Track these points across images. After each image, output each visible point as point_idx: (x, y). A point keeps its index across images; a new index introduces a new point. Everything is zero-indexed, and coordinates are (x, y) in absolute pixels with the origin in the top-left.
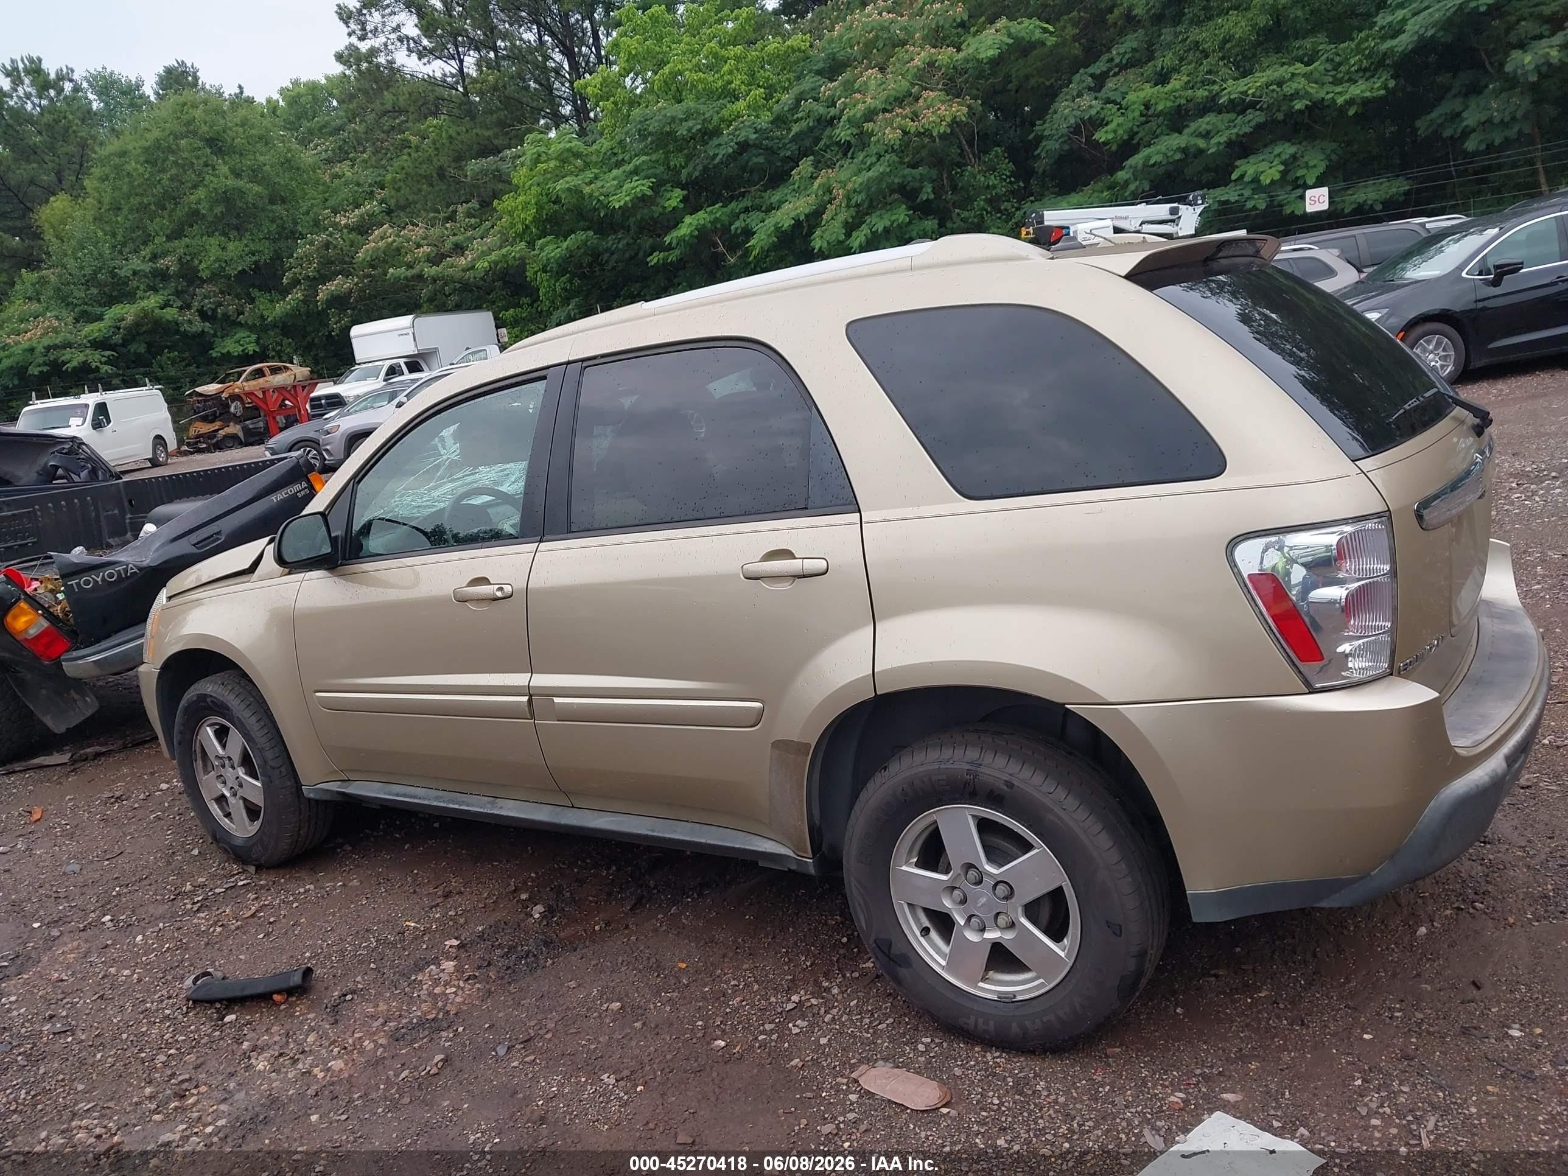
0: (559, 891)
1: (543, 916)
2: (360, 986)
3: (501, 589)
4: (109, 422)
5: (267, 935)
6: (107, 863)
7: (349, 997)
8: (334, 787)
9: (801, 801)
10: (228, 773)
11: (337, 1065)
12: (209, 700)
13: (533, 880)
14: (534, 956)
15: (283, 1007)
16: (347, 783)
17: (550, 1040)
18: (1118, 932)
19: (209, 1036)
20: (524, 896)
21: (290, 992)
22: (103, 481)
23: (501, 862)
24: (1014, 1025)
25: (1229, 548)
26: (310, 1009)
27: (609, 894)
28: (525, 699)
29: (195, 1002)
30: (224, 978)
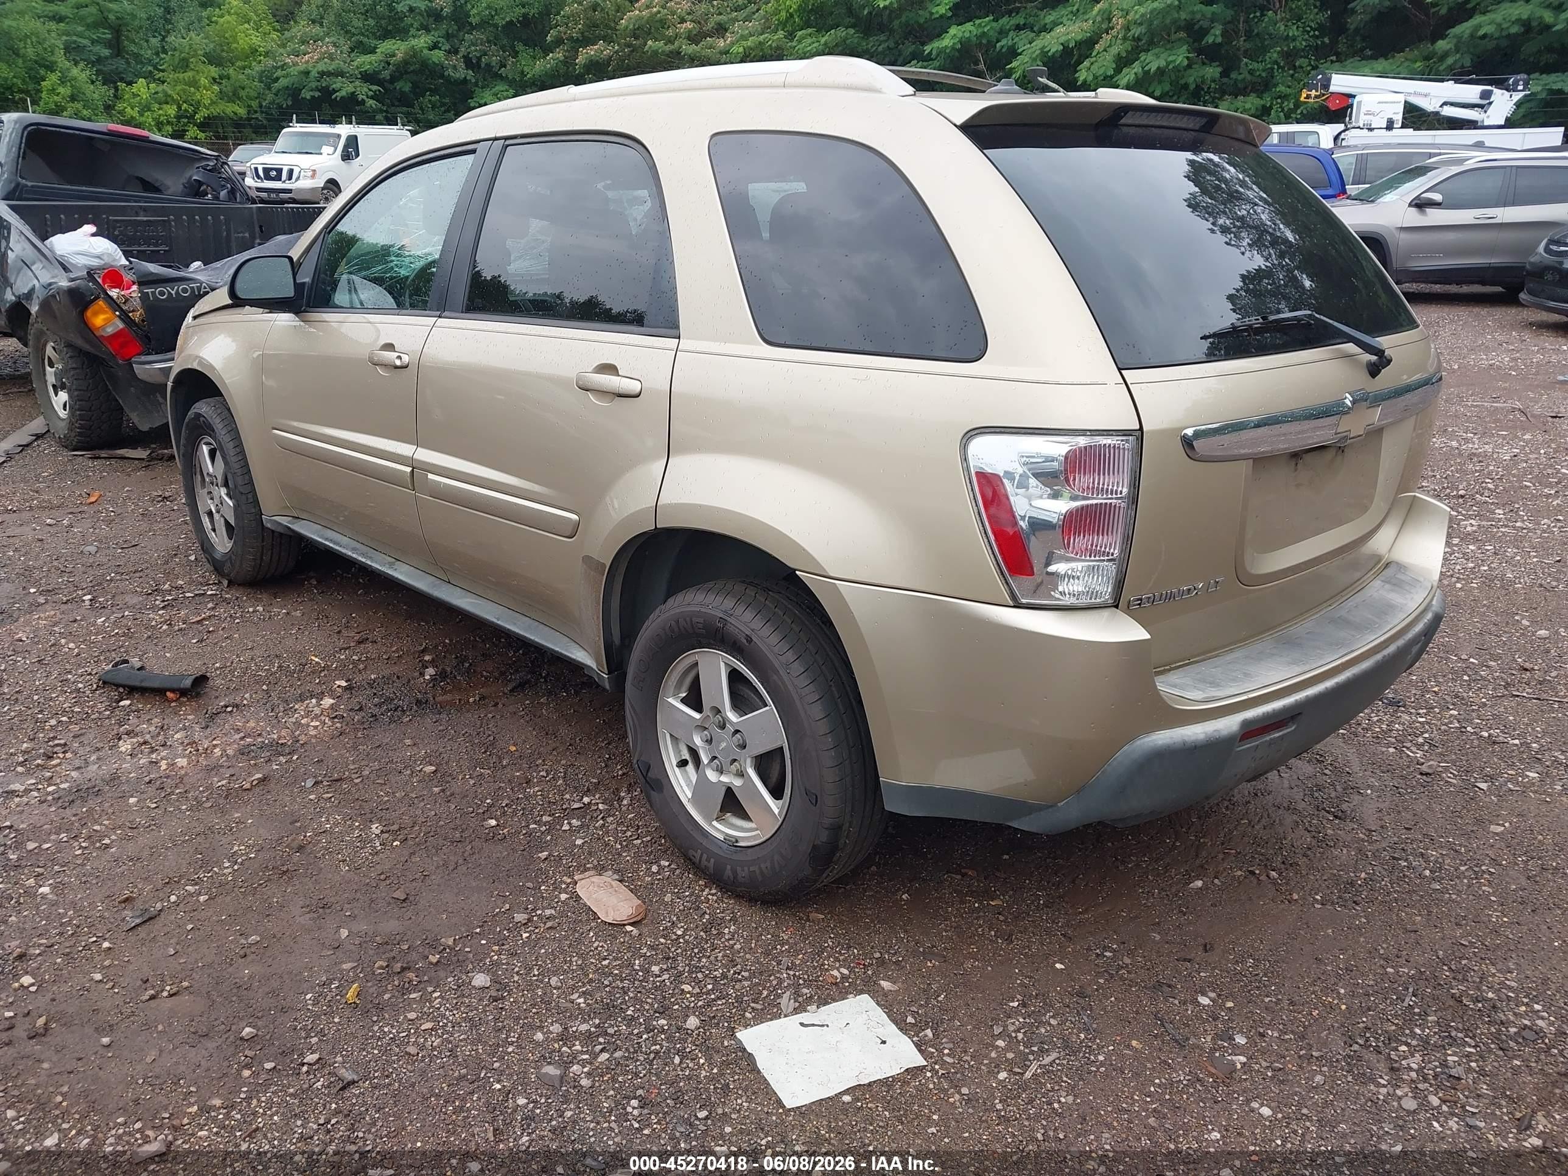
0: (462, 660)
1: (433, 679)
2: (245, 702)
3: (399, 357)
4: (357, 155)
5: (201, 641)
6: (120, 551)
7: (229, 709)
8: (284, 521)
9: (598, 618)
10: (215, 490)
11: (182, 762)
12: (202, 419)
13: (445, 646)
14: (403, 711)
15: (173, 704)
16: (296, 520)
17: (356, 784)
18: (814, 802)
19: (100, 713)
20: (427, 658)
21: (183, 692)
22: (240, 203)
23: (427, 623)
24: (729, 867)
25: (965, 440)
26: (194, 711)
27: (502, 674)
28: (409, 469)
29: (104, 683)
30: (141, 668)
